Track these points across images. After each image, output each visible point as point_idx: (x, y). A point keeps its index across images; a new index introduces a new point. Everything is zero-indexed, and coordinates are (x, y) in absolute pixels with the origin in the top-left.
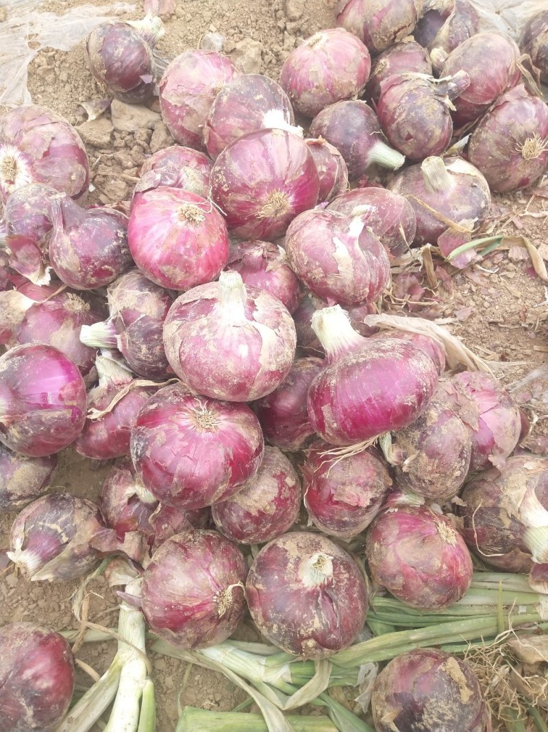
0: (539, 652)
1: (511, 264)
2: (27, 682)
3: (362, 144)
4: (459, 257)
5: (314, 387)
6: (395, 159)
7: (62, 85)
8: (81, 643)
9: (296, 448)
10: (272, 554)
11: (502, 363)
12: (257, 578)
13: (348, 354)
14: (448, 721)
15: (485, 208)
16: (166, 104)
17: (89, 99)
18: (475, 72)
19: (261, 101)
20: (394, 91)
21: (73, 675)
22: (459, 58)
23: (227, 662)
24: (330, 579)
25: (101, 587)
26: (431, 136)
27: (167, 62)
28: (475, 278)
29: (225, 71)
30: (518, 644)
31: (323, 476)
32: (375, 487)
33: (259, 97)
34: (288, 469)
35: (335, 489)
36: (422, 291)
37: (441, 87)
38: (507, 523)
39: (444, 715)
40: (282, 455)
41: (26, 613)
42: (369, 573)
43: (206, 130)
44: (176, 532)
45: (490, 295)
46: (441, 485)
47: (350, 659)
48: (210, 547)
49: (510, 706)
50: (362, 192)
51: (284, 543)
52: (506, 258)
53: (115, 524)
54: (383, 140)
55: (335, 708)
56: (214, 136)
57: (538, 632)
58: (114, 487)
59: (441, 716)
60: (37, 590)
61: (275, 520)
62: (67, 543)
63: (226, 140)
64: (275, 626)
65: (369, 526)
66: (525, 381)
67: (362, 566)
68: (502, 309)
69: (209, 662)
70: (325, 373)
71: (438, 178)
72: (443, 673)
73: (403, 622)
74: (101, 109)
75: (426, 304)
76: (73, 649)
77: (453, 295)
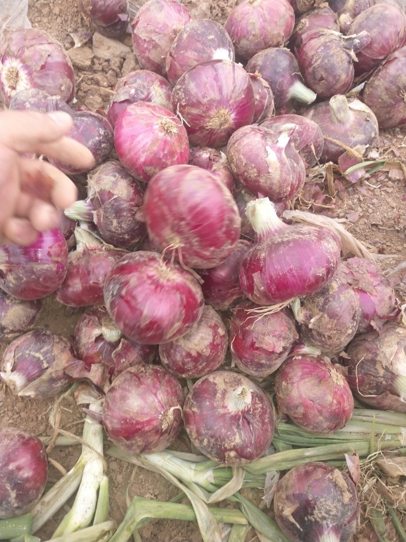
0: (400, 469)
1: (390, 182)
2: (12, 472)
3: (286, 82)
4: (352, 173)
5: (246, 259)
6: (309, 96)
7: (55, 17)
8: (53, 446)
9: (226, 308)
10: (205, 386)
11: (380, 255)
12: (192, 404)
13: (274, 235)
14: (333, 515)
15: (375, 138)
16: (137, 38)
17: (76, 31)
18: (375, 32)
19: (212, 40)
20: (313, 42)
21: (47, 469)
22: (363, 21)
23: (166, 467)
24: (249, 406)
25: (70, 405)
26: (338, 80)
27: (138, 6)
28: (363, 190)
29: (184, 18)
30: (385, 463)
31: (247, 328)
32: (287, 338)
33: (211, 37)
34: (220, 322)
35: (257, 339)
36: (323, 197)
37: (348, 42)
38: (382, 372)
39: (330, 511)
40: (215, 312)
41: (11, 421)
42: (276, 405)
43: (169, 59)
44: (131, 365)
45: (373, 204)
46: (337, 339)
47: (259, 468)
48: (158, 378)
49: (374, 508)
50: (285, 117)
51: (214, 378)
52: (387, 177)
53: (84, 357)
54: (301, 80)
55: (245, 504)
56: (175, 65)
57: (399, 455)
58: (84, 329)
59: (328, 512)
60: (20, 405)
61: (209, 360)
62: (47, 368)
63: (184, 68)
64: (206, 440)
65: (278, 369)
66: (396, 269)
67: (271, 399)
68: (382, 215)
69: (151, 465)
70: (256, 249)
71: (342, 112)
72: (330, 480)
73: (298, 443)
74: (85, 39)
75: (327, 207)
76: (47, 450)
77: (346, 202)
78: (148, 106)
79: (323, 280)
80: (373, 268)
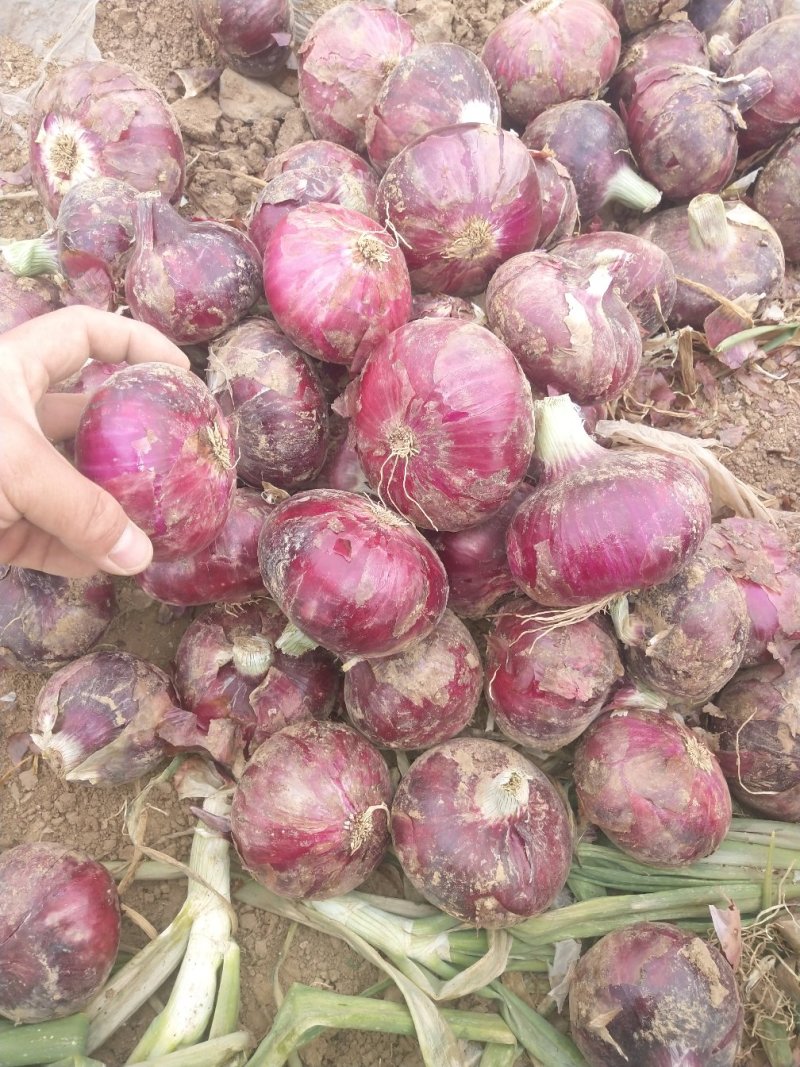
2: (51, 931)
3: (601, 167)
4: (731, 350)
5: (522, 515)
6: (647, 196)
7: (148, 40)
8: (131, 881)
9: (480, 614)
10: (435, 767)
11: (784, 513)
12: (410, 802)
13: (580, 469)
14: (691, 1031)
15: (777, 280)
16: (309, 80)
17: (187, 66)
18: (781, 71)
19: (460, 84)
20: (657, 89)
21: (119, 925)
22: (758, 49)
23: (356, 925)
24: (524, 809)
25: (164, 800)
26: (706, 164)
27: (311, 19)
28: (752, 384)
29: (402, 40)
30: (793, 927)
31: (523, 653)
32: (601, 675)
33: (457, 78)
34: (469, 642)
35: (542, 674)
36: (672, 395)
37: (728, 90)
38: (789, 746)
39: (684, 1021)
40: (460, 622)
41: (47, 830)
42: (575, 808)
43: (372, 121)
44: (288, 722)
45: (771, 411)
46: (702, 679)
47: (541, 932)
48: (343, 748)
49: (771, 1018)
50: (601, 237)
51: (453, 752)
52: (798, 357)
53: (195, 705)
54: (631, 165)
55: (511, 1003)
56: (384, 132)
58: (196, 650)
59: (680, 1024)
60: (67, 798)
61: (445, 715)
62: (123, 726)
63: (402, 138)
64: (437, 875)
65: (581, 736)
67: (565, 795)
68: (789, 434)
69: (324, 922)
70: (541, 495)
71: (712, 228)
72: (685, 960)
73: (620, 883)
74: (205, 81)
75: (679, 415)
76: (119, 888)
77: (716, 407)
78: (329, 211)
79: (676, 559)
80: (773, 538)
